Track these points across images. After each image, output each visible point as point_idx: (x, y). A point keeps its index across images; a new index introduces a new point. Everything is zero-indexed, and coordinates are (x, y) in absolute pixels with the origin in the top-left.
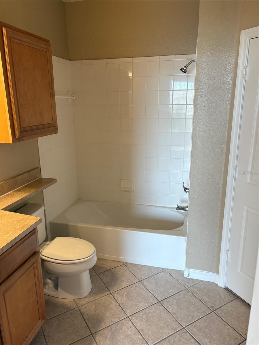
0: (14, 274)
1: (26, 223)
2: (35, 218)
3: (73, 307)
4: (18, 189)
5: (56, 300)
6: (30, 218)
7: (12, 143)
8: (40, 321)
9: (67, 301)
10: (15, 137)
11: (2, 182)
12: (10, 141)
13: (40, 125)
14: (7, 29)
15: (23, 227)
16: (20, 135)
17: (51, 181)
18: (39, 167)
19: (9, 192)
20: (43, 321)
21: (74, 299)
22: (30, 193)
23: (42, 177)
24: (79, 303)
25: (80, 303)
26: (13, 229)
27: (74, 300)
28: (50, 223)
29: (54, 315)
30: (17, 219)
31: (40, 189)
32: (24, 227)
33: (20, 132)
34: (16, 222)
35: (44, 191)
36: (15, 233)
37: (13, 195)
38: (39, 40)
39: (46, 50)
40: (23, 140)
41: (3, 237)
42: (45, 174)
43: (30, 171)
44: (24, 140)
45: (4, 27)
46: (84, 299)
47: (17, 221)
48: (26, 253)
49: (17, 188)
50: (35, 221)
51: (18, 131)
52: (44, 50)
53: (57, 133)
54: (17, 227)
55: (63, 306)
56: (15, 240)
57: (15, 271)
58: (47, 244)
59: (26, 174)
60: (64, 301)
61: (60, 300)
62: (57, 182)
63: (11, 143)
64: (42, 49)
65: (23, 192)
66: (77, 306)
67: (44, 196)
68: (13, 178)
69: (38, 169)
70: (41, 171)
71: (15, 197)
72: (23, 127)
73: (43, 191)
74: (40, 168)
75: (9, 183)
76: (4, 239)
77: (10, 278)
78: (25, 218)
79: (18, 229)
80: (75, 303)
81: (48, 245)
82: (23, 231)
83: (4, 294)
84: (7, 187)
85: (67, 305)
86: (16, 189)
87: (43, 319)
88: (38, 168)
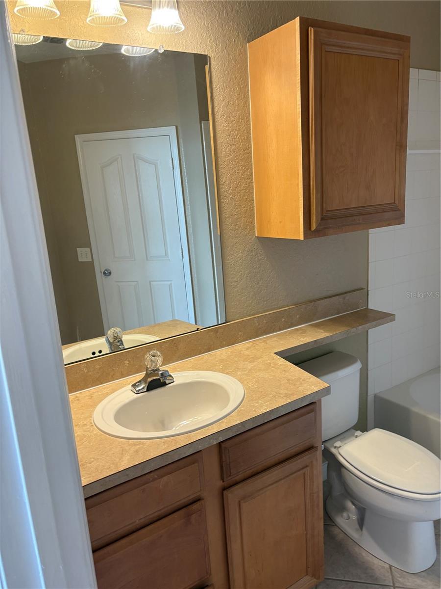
0: (263, 474)
1: (301, 388)
2: (320, 383)
3: (385, 580)
4: (317, 323)
5: (357, 549)
6: (311, 380)
7: (303, 239)
8: (308, 578)
9: (376, 561)
10: (310, 229)
11: (291, 307)
12: (301, 236)
13: (365, 206)
14: (315, 29)
15: (291, 395)
16: (319, 225)
17: (385, 317)
18: (366, 287)
19: (300, 326)
20: (315, 580)
21: (391, 566)
22: (334, 333)
23: (370, 307)
24: (398, 579)
25: (400, 579)
26: (276, 393)
27: (391, 568)
28: (376, 396)
29: (344, 578)
30: (290, 377)
31: (355, 329)
32: (293, 394)
33: (320, 219)
34: (287, 381)
35: (369, 331)
36: (275, 402)
37: (303, 332)
38: (383, 39)
39: (396, 57)
40: (324, 235)
41: (254, 402)
42: (375, 303)
43: (346, 293)
44: (327, 235)
45: (311, 26)
46: (413, 576)
47: (289, 380)
48: (292, 444)
49: (317, 320)
50: (316, 389)
51: (317, 217)
52: (392, 57)
53: (403, 223)
54: (282, 392)
55: (365, 568)
56: (270, 414)
57: (265, 470)
58: (356, 434)
59: (337, 297)
60: (370, 558)
61: (364, 554)
62: (394, 320)
63: (301, 239)
64: (388, 56)
65: (322, 329)
66: (394, 584)
67: (369, 343)
68: (311, 301)
69: (363, 291)
70: (369, 296)
71: (306, 336)
72: (327, 211)
73: (367, 331)
74: (366, 290)
75: (302, 310)
76: (254, 406)
77: (253, 479)
78: (303, 379)
79: (282, 396)
80: (390, 574)
81: (356, 437)
82: (289, 401)
83: (239, 502)
84: (298, 316)
85: (373, 570)
86: (313, 321)
87: (314, 576)
88: (362, 289)
